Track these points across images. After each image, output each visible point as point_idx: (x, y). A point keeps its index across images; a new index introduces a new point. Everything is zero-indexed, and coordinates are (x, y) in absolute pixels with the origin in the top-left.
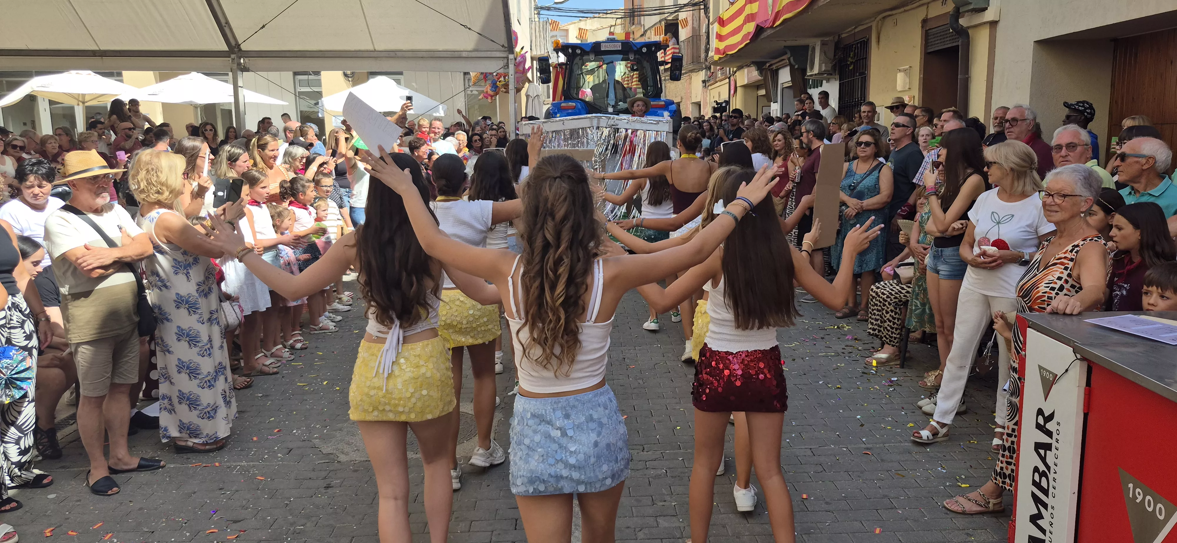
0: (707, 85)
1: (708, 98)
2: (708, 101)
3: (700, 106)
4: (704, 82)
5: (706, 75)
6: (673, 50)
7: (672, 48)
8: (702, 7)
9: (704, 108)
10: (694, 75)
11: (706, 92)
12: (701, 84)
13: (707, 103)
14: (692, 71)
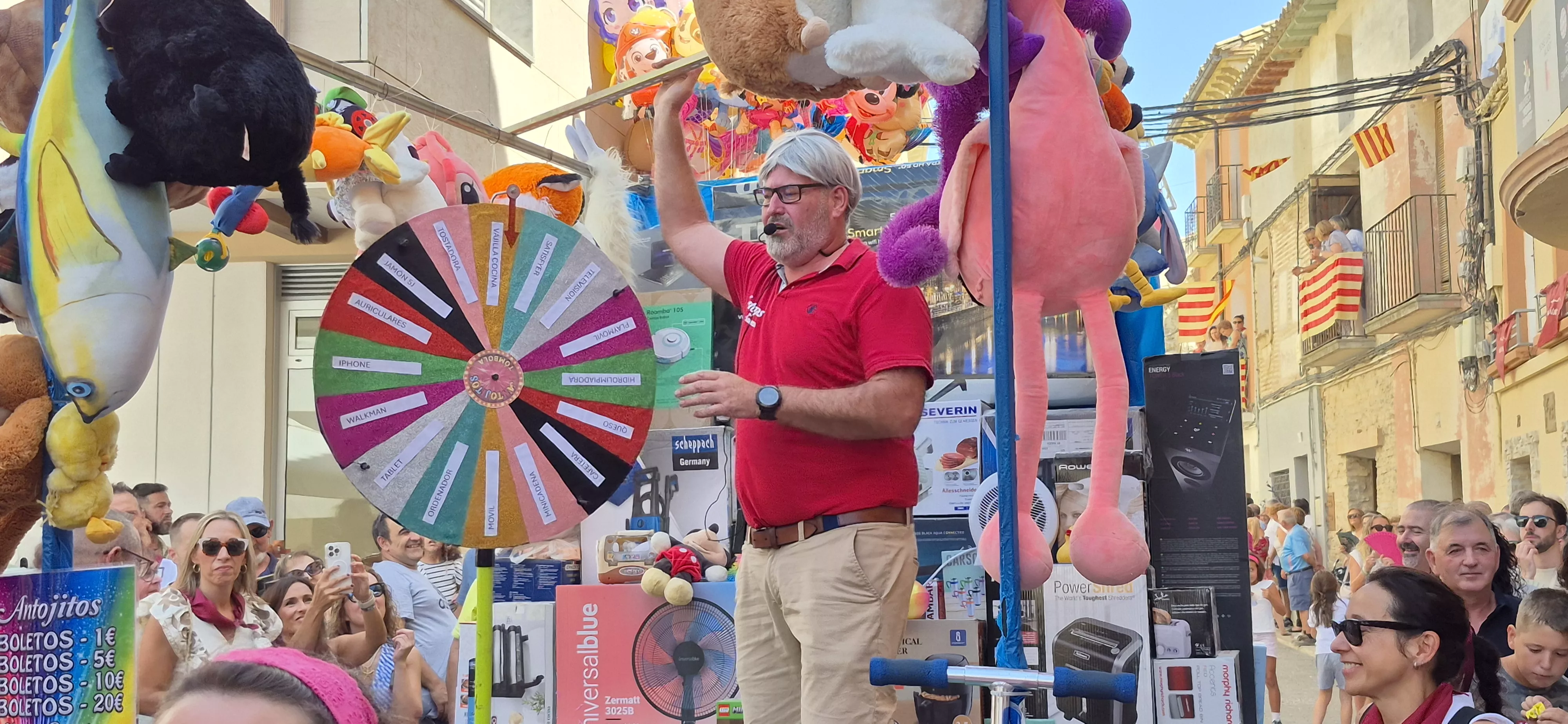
0: (1484, 375)
1: (1491, 428)
2: (1493, 439)
3: (1456, 460)
4: (1470, 364)
5: (1477, 338)
6: (1338, 270)
7: (1338, 263)
8: (1450, 86)
9: (1477, 467)
10: (1425, 348)
11: (1482, 404)
12: (1456, 377)
13: (1486, 446)
14: (1419, 332)
